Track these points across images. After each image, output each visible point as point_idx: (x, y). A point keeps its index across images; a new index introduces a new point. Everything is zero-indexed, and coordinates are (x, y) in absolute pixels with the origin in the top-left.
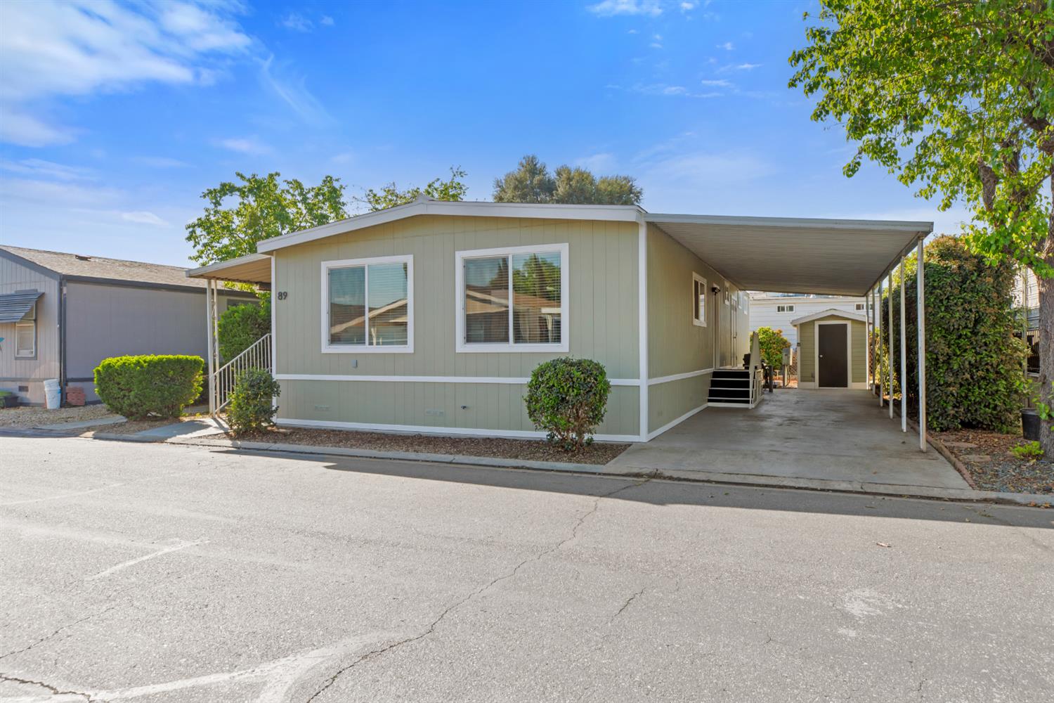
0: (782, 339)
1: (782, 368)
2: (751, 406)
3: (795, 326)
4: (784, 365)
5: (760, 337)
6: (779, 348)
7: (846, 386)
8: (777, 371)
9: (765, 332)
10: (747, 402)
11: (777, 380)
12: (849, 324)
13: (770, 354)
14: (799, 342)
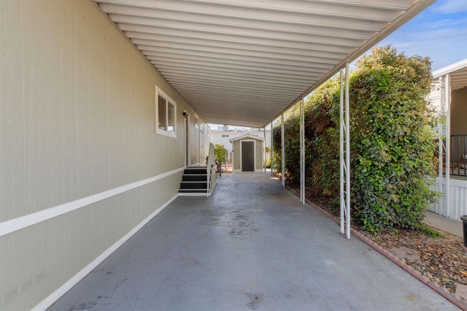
0: (224, 149)
1: (225, 162)
2: (208, 194)
3: (231, 142)
4: (226, 161)
5: (215, 148)
6: (223, 153)
7: (254, 171)
8: (223, 163)
9: (217, 146)
10: (206, 192)
11: (223, 168)
12: (255, 141)
13: (220, 155)
14: (233, 150)
